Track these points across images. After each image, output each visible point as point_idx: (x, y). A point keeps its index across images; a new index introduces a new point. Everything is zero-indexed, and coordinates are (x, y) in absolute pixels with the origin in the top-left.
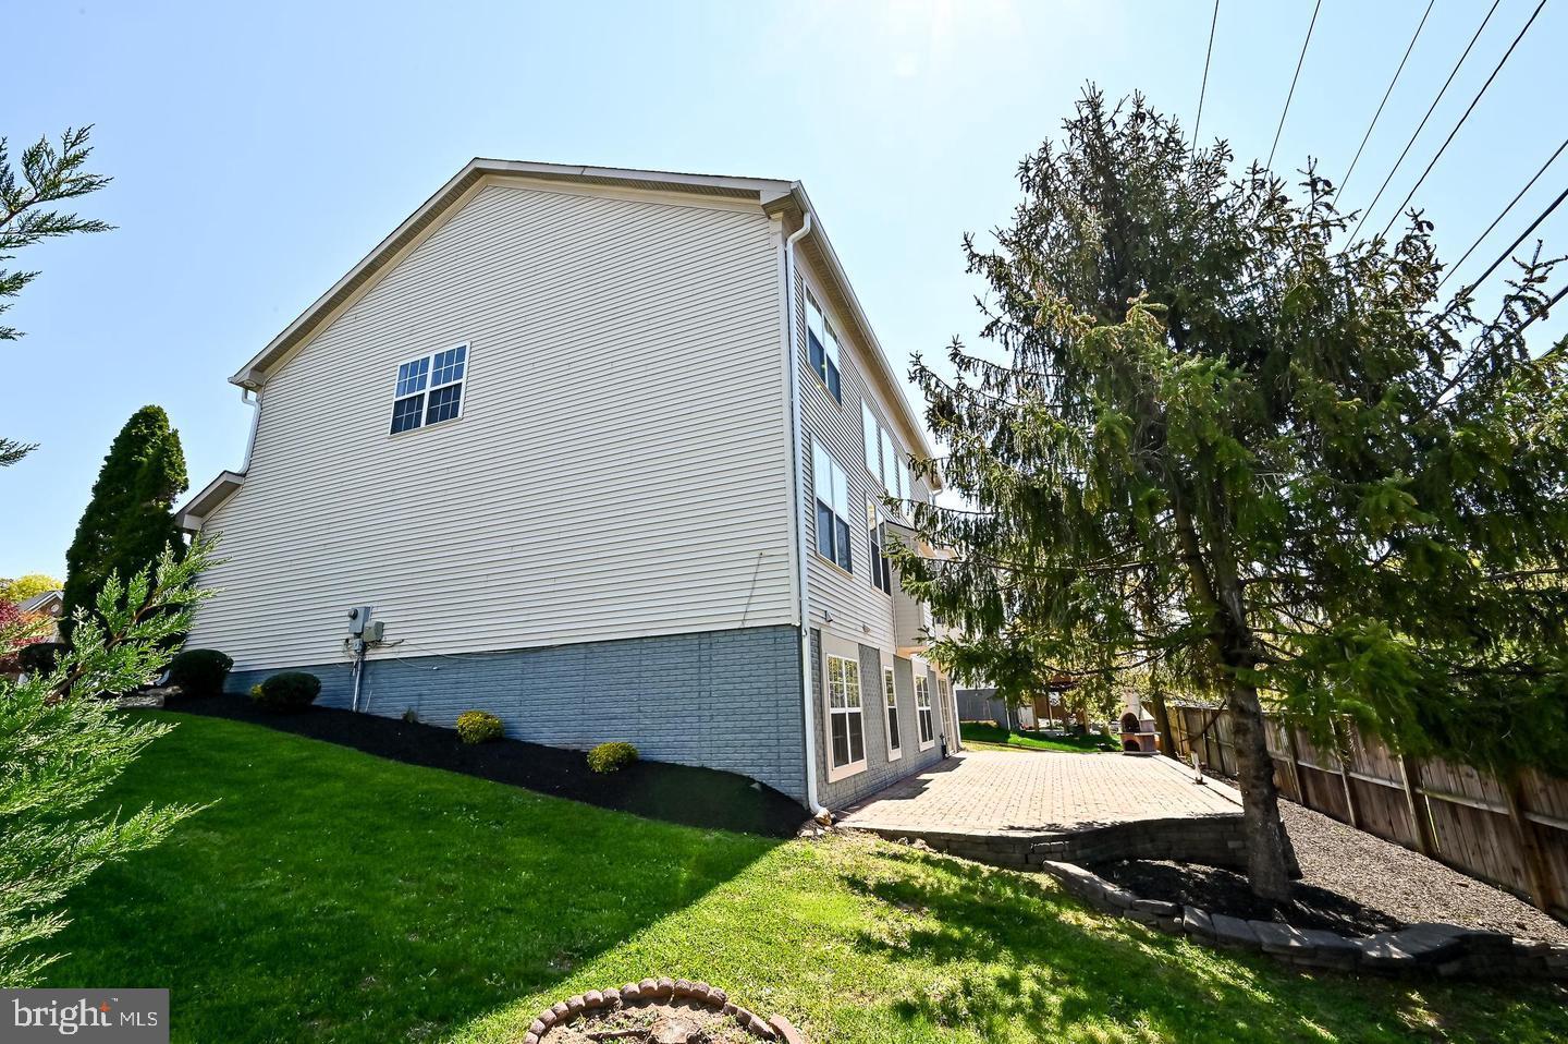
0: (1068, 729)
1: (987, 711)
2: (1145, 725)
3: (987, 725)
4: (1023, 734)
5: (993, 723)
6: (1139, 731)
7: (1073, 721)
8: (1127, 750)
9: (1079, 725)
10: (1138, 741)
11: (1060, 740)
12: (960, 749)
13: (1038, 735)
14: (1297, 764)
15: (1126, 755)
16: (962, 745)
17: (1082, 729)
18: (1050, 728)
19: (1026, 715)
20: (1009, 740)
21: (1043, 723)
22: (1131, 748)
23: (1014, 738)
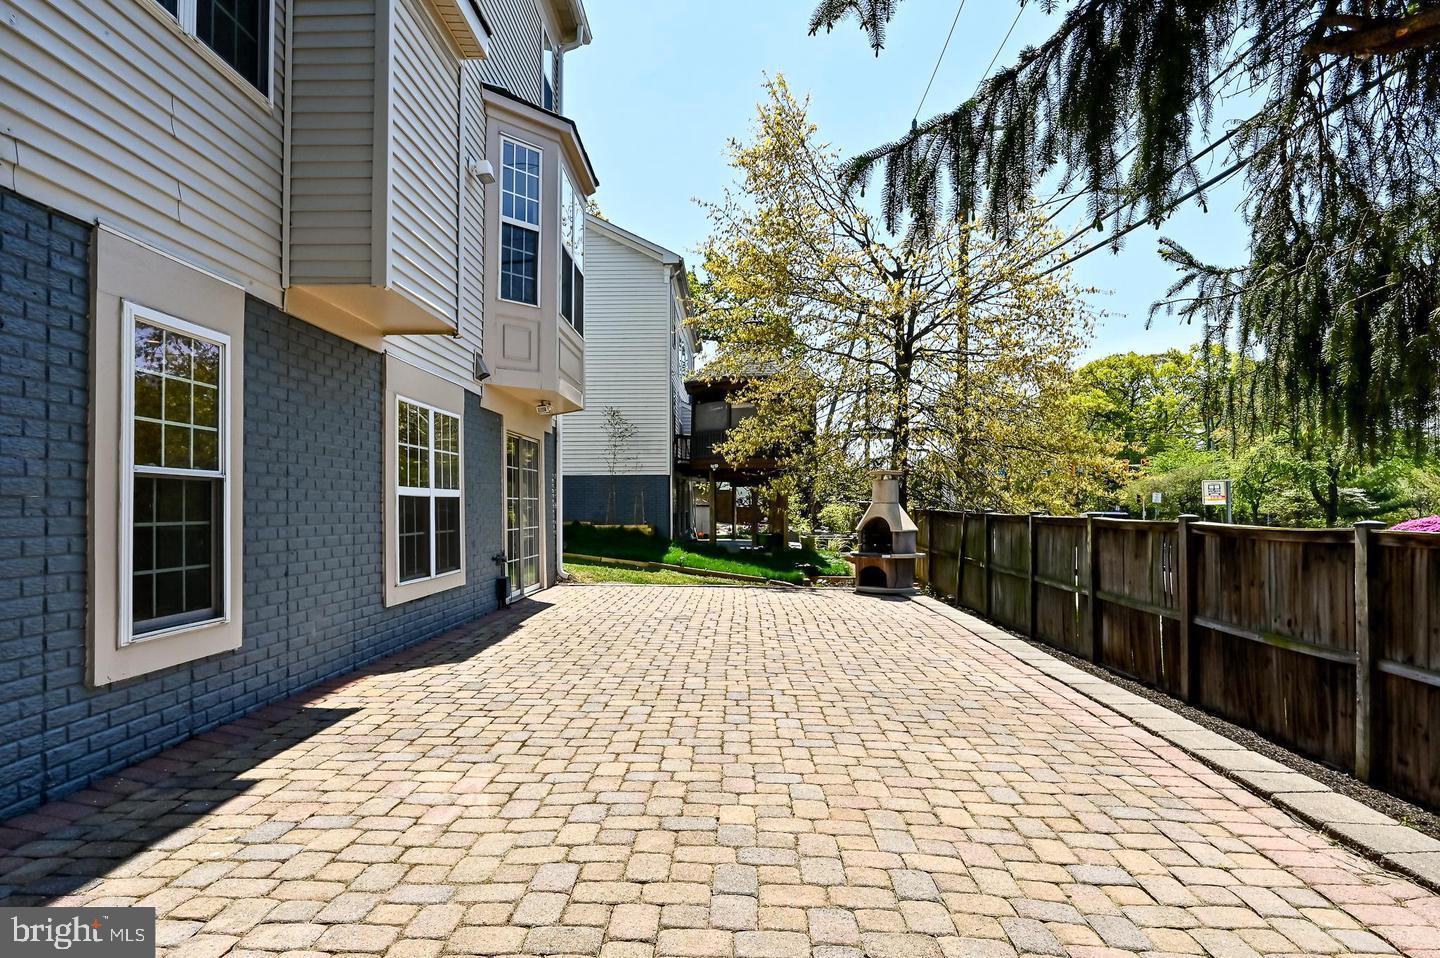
0: (757, 539)
1: (639, 511)
2: (901, 538)
3: (637, 532)
4: (690, 546)
5: (646, 529)
6: (889, 551)
7: (763, 528)
8: (862, 583)
9: (774, 535)
10: (885, 568)
11: (745, 557)
12: (555, 580)
13: (713, 549)
14: (1193, 627)
15: (859, 592)
16: (563, 569)
17: (777, 540)
18: (732, 536)
19: (701, 517)
20: (667, 557)
21: (723, 530)
22: (871, 581)
23: (676, 554)
